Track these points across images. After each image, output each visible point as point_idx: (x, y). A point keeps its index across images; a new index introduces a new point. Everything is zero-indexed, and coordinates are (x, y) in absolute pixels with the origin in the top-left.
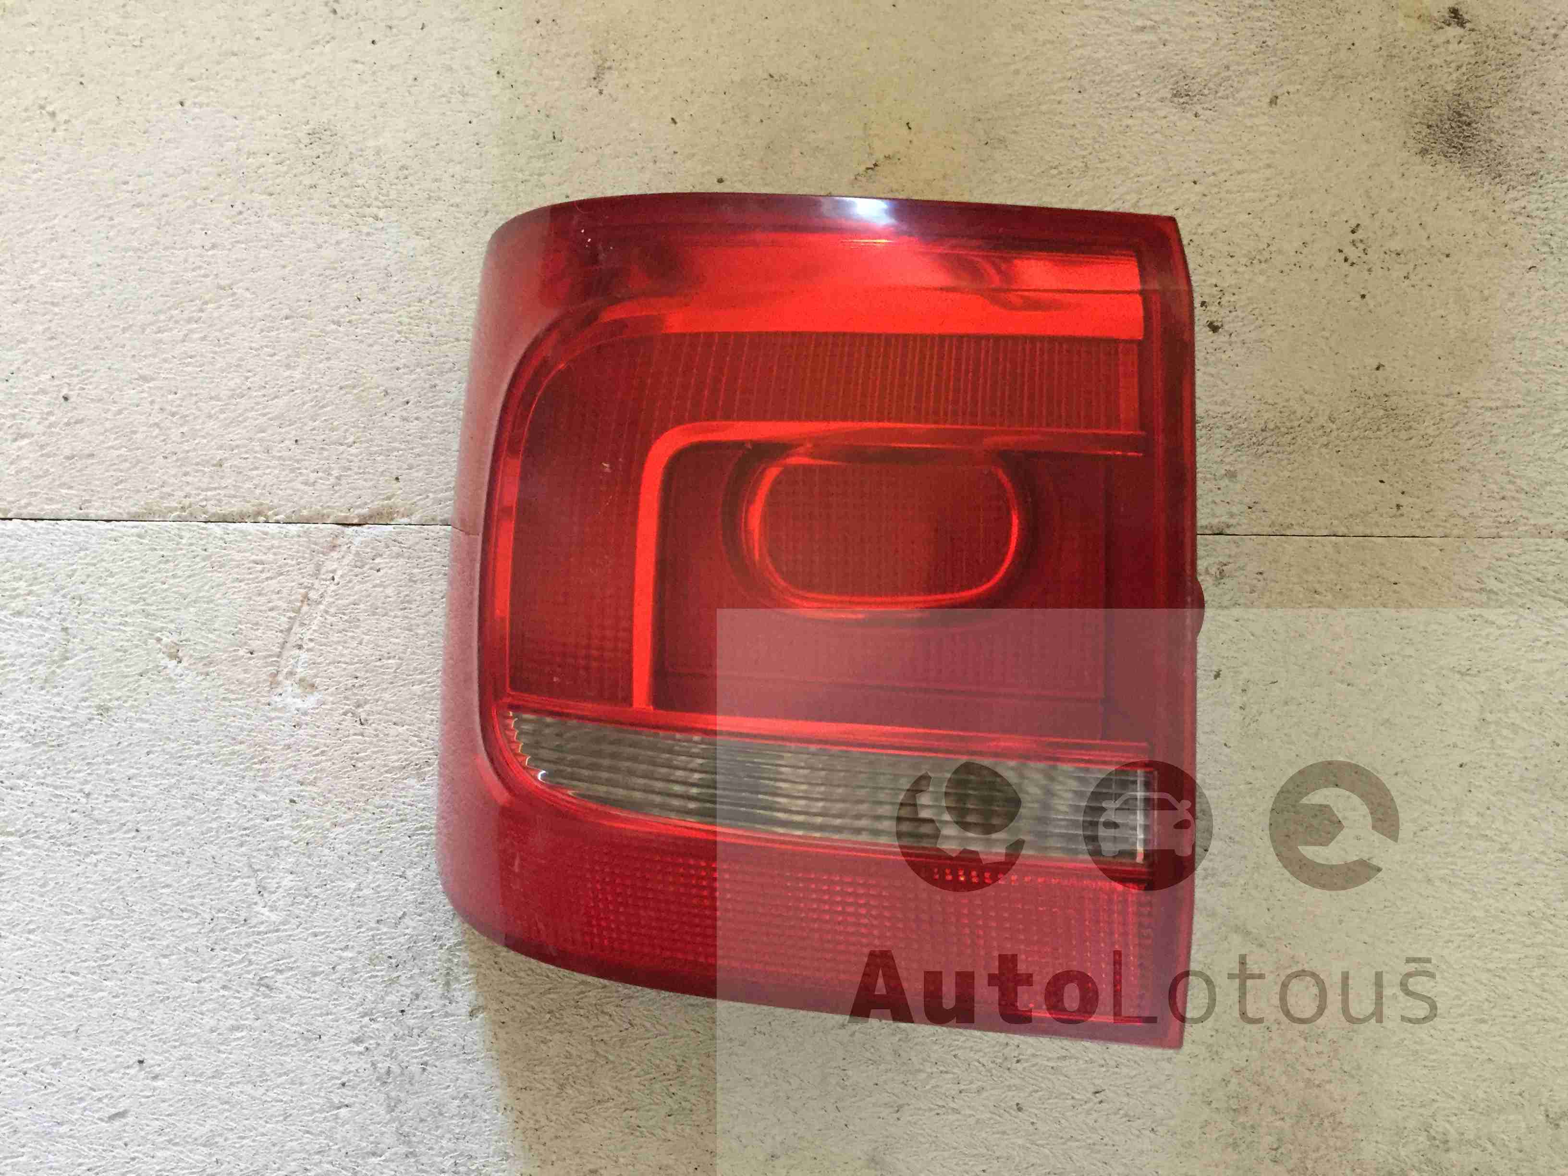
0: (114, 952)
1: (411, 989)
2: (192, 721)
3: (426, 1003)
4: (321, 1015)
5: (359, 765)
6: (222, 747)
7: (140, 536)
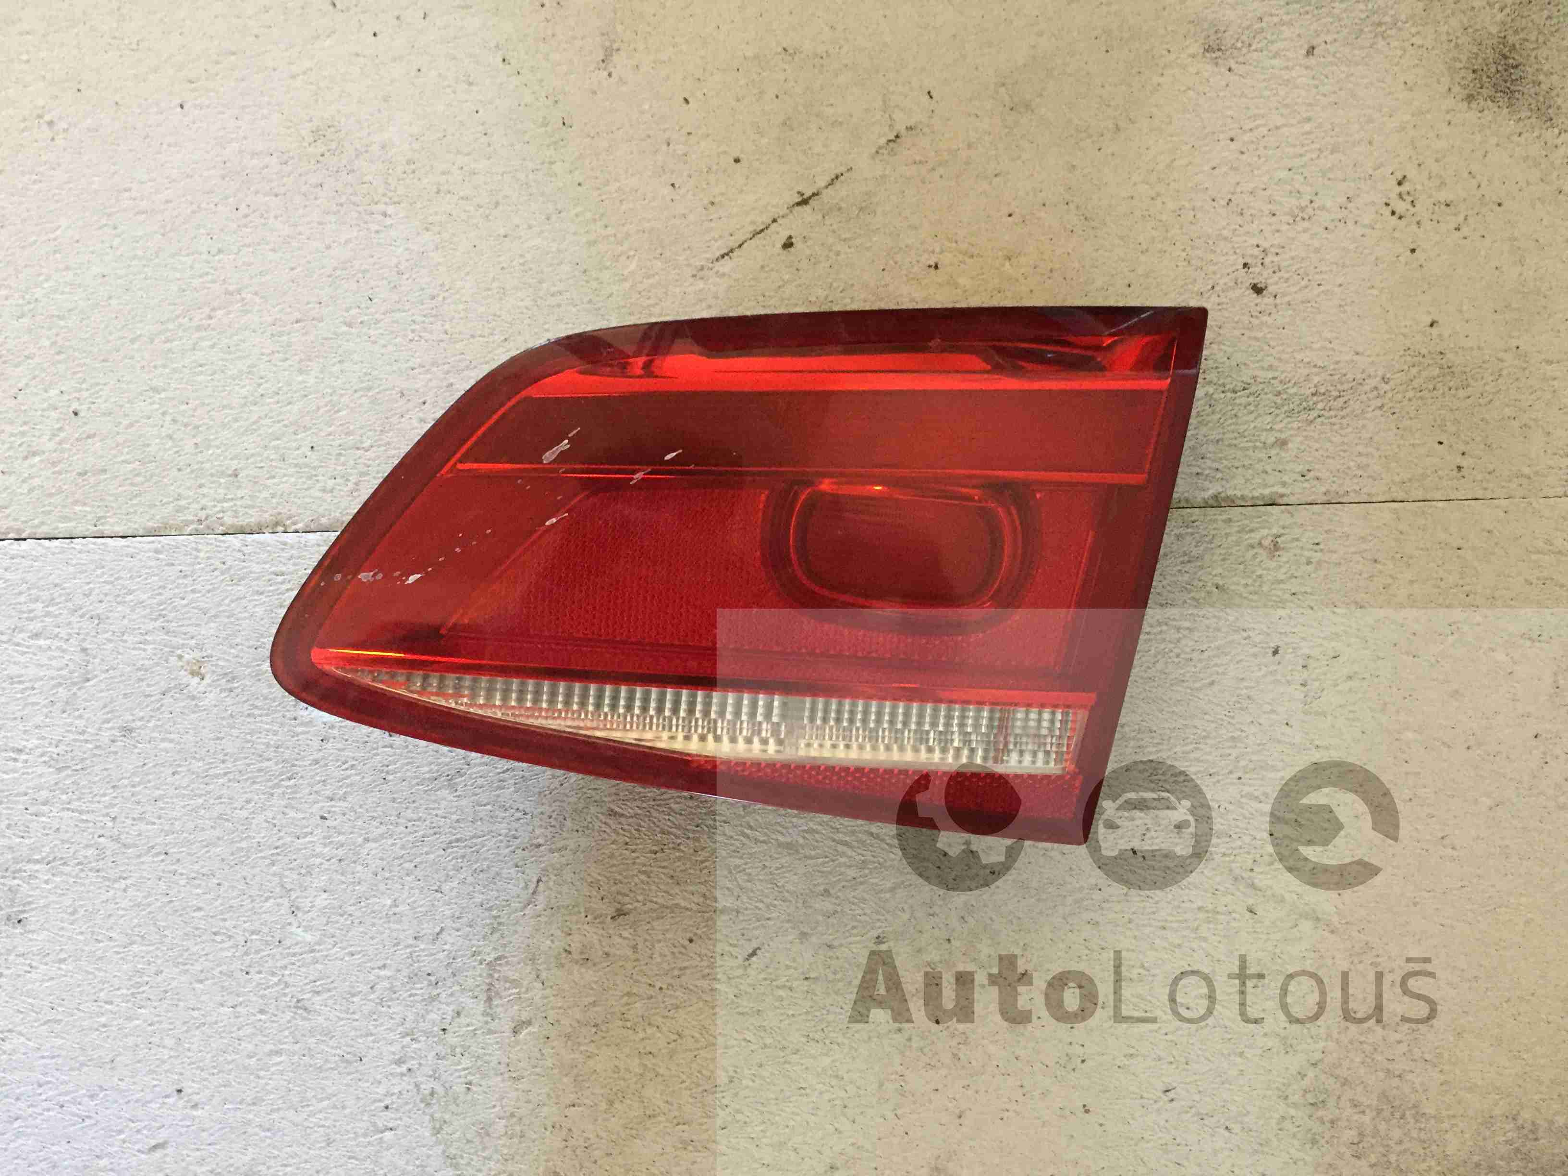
0: (146, 979)
1: (452, 1007)
2: (218, 738)
3: (468, 1020)
4: (361, 1036)
5: (390, 777)
6: (249, 765)
7: (157, 551)
